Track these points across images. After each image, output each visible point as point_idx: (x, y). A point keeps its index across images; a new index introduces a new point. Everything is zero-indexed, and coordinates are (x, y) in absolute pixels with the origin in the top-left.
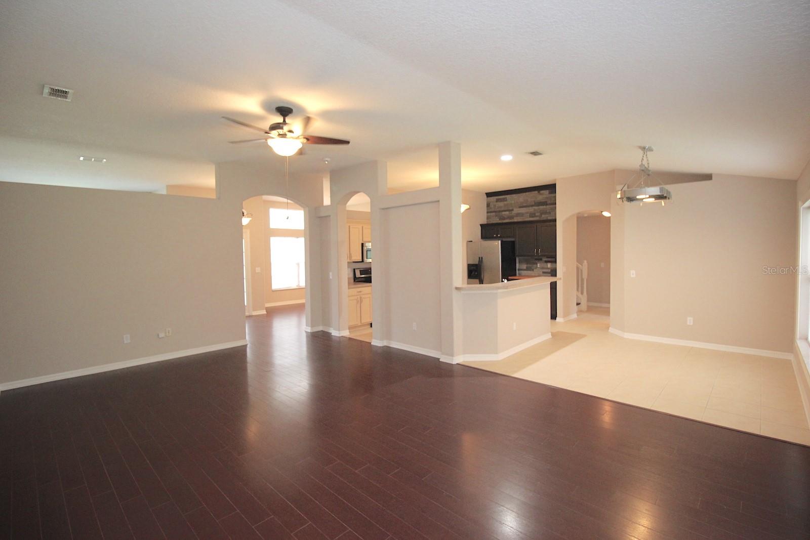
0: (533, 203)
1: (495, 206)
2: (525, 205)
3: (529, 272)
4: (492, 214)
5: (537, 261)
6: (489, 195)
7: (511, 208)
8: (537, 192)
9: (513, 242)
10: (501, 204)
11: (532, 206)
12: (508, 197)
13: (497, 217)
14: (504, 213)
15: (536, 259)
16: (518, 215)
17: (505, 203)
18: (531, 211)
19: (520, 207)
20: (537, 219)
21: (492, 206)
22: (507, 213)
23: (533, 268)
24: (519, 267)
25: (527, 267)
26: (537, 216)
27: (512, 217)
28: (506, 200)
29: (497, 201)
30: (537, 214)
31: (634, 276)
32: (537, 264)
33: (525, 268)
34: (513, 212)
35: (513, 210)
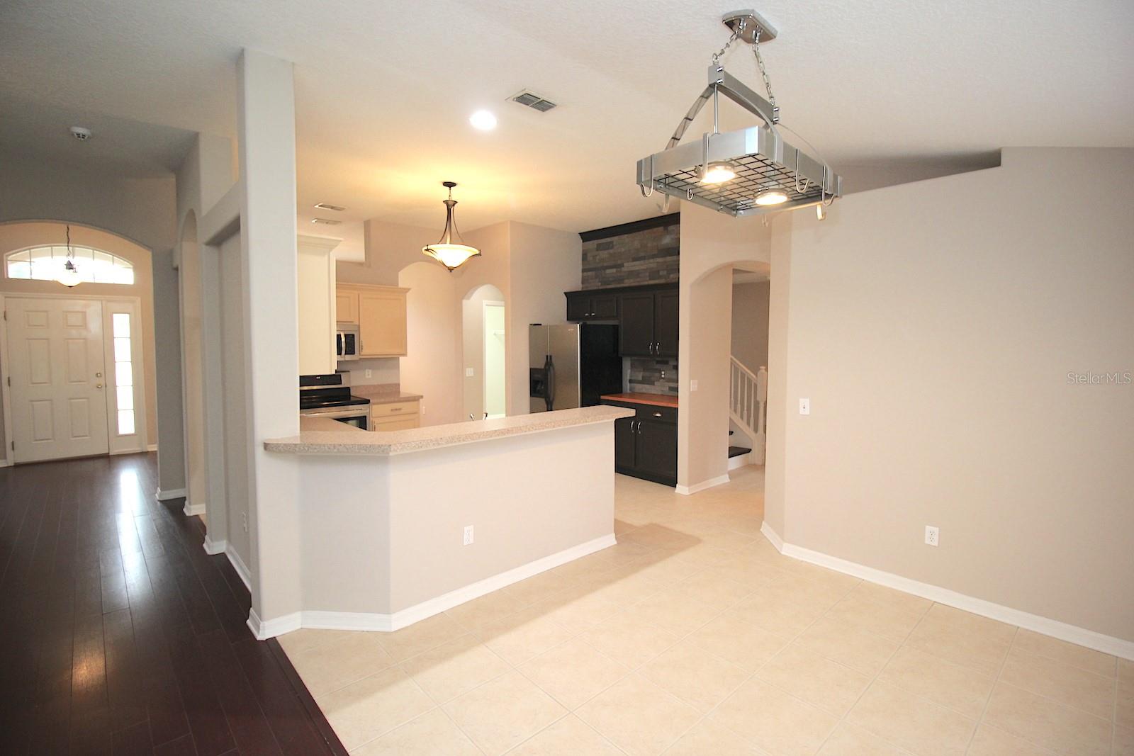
0: (656, 252)
1: (594, 257)
2: (642, 254)
3: (647, 386)
4: (590, 273)
5: (658, 366)
6: (586, 236)
7: (619, 262)
8: (661, 229)
9: (616, 328)
10: (604, 254)
11: (654, 257)
12: (615, 239)
13: (597, 280)
14: (608, 271)
15: (658, 362)
16: (631, 274)
17: (611, 251)
18: (652, 265)
19: (635, 260)
20: (662, 281)
21: (590, 258)
22: (614, 270)
23: (652, 378)
24: (631, 376)
25: (643, 377)
26: (660, 277)
27: (621, 280)
28: (612, 248)
29: (599, 248)
30: (661, 273)
31: (807, 412)
32: (660, 372)
33: (641, 379)
34: (623, 269)
35: (622, 265)
